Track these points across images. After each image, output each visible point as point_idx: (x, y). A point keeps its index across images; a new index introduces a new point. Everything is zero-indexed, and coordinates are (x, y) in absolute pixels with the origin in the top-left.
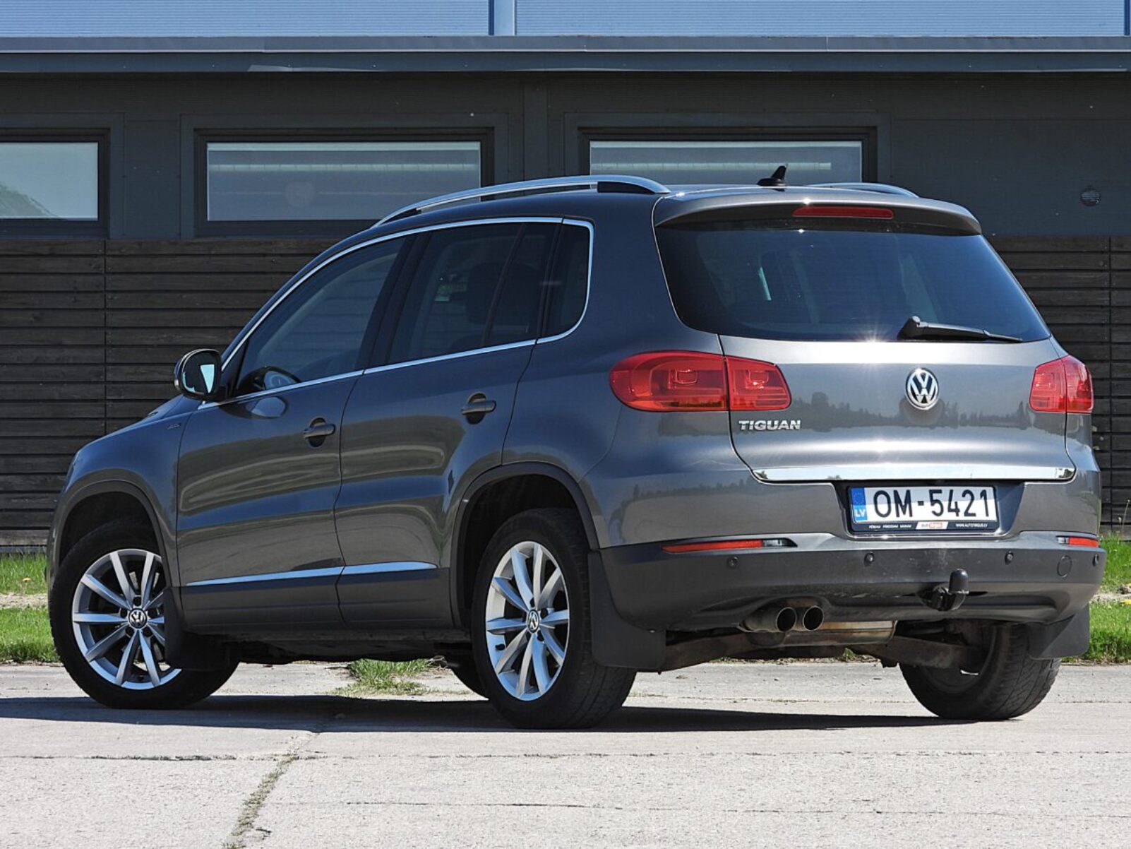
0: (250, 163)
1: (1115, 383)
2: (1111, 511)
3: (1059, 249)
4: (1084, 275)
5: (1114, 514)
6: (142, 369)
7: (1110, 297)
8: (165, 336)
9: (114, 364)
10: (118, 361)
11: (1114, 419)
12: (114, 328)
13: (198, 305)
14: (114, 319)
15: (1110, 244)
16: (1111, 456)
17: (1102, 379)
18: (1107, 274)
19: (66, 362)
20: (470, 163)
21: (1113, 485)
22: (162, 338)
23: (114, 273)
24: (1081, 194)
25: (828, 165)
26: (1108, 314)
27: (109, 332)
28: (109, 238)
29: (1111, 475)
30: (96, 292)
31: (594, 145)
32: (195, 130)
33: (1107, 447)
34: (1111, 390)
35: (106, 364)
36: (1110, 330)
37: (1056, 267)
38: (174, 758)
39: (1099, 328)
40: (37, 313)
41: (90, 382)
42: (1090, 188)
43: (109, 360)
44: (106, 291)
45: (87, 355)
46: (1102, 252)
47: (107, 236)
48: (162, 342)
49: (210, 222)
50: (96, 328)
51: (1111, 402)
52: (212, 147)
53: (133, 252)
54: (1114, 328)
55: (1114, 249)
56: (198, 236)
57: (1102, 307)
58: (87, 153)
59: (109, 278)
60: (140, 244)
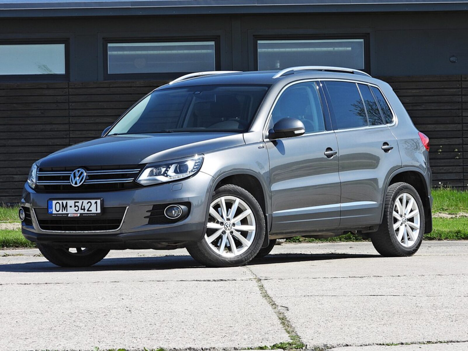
0: (124, 51)
1: (464, 132)
2: (463, 182)
3: (442, 80)
4: (452, 90)
5: (465, 183)
6: (84, 132)
7: (462, 98)
8: (93, 119)
9: (73, 131)
10: (74, 129)
11: (464, 146)
12: (73, 116)
13: (105, 107)
14: (72, 113)
15: (461, 77)
16: (463, 161)
17: (459, 131)
18: (460, 89)
19: (54, 130)
20: (210, 50)
21: (464, 172)
22: (92, 120)
23: (72, 95)
24: (450, 58)
25: (350, 49)
26: (461, 105)
27: (71, 118)
28: (70, 81)
29: (463, 168)
30: (65, 102)
31: (259, 42)
32: (103, 38)
33: (461, 157)
34: (462, 135)
35: (69, 131)
36: (462, 111)
37: (441, 87)
38: (212, 280)
39: (458, 111)
40: (42, 111)
41: (64, 138)
42: (453, 56)
43: (71, 129)
44: (69, 102)
45: (62, 127)
46: (458, 81)
47: (69, 81)
48: (92, 122)
49: (109, 74)
50: (66, 116)
51: (463, 139)
52: (110, 45)
53: (79, 87)
54: (463, 111)
55: (463, 79)
56: (105, 80)
57: (459, 102)
58: (61, 48)
59: (70, 97)
60: (82, 84)
